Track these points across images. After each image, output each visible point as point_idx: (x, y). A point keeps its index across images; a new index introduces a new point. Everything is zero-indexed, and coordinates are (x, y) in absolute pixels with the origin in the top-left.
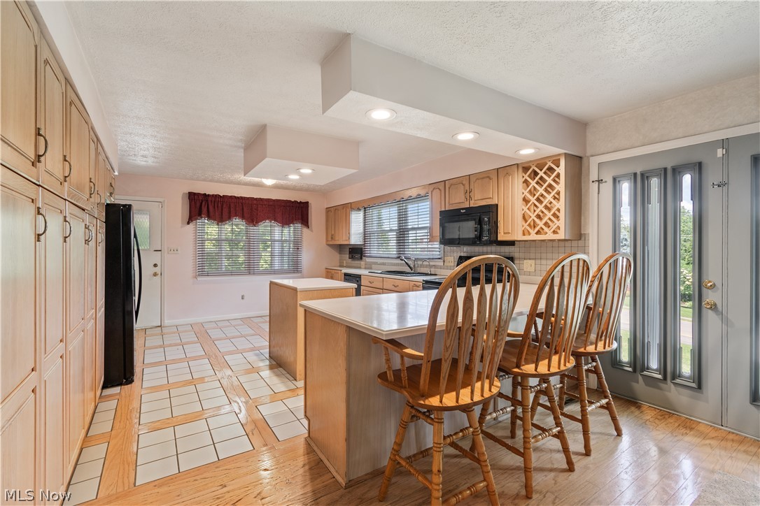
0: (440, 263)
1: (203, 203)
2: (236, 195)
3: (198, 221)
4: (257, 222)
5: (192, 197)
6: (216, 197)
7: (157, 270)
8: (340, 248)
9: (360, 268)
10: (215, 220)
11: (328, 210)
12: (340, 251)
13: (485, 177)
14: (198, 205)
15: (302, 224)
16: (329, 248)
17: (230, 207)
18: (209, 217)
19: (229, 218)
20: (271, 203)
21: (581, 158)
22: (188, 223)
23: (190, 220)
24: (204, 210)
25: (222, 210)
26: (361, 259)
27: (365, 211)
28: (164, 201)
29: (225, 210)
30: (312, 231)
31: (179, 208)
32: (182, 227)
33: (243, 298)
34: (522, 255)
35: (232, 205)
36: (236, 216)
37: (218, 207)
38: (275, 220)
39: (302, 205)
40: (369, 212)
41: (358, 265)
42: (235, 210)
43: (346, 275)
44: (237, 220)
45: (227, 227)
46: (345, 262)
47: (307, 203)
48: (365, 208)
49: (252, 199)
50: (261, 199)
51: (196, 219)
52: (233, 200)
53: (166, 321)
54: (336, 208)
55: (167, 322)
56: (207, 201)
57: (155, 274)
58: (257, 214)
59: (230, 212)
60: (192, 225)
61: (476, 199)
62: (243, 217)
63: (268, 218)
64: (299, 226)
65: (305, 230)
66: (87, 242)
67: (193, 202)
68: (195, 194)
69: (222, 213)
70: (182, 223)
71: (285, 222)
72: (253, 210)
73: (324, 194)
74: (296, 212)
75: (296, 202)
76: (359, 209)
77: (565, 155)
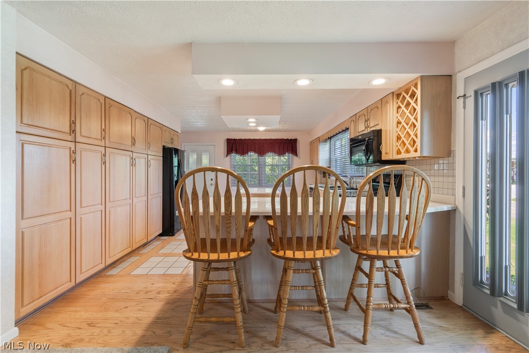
1: (234, 144)
2: (252, 138)
4: (263, 154)
5: (229, 141)
10: (239, 154)
11: (311, 143)
13: (375, 107)
14: (231, 146)
15: (292, 153)
17: (248, 146)
18: (237, 152)
19: (247, 153)
20: (272, 141)
21: (451, 76)
22: (227, 156)
23: (228, 154)
24: (234, 148)
28: (216, 145)
29: (245, 148)
30: (300, 158)
31: (222, 147)
32: (224, 159)
36: (251, 151)
37: (241, 146)
38: (275, 152)
39: (292, 141)
42: (251, 147)
44: (251, 153)
45: (246, 157)
49: (261, 140)
50: (266, 140)
51: (231, 154)
52: (250, 142)
56: (236, 143)
58: (264, 149)
59: (248, 149)
60: (229, 157)
61: (371, 126)
62: (255, 152)
63: (270, 151)
64: (290, 155)
65: (295, 157)
67: (229, 144)
69: (243, 149)
70: (224, 156)
71: (281, 153)
72: (261, 146)
73: (309, 132)
74: (288, 146)
75: (288, 139)
76: (325, 141)
77: (422, 77)
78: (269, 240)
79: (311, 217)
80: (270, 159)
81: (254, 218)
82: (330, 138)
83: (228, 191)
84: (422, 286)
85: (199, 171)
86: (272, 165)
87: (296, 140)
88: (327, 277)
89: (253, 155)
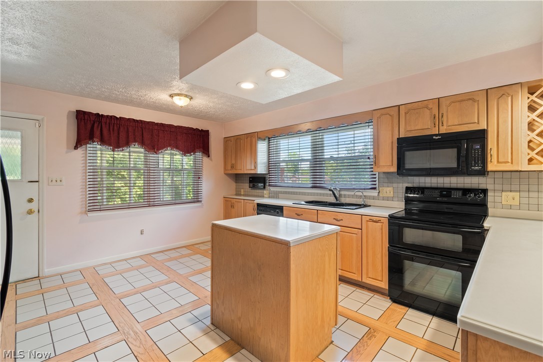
0: (374, 193)
1: (96, 125)
3: (88, 145)
4: (158, 150)
5: (81, 116)
6: (112, 118)
7: (34, 206)
8: (237, 178)
9: (263, 197)
10: (110, 145)
11: (227, 140)
12: (236, 180)
13: (468, 98)
14: (89, 126)
15: (203, 152)
16: (226, 176)
17: (128, 132)
18: (103, 142)
19: (127, 144)
22: (76, 148)
23: (79, 144)
24: (97, 132)
25: (119, 134)
26: (264, 187)
27: (269, 141)
28: (43, 119)
29: (123, 135)
30: (211, 160)
31: (65, 129)
32: (67, 152)
33: (142, 233)
34: (498, 187)
35: (130, 129)
36: (135, 141)
37: (113, 130)
38: (177, 148)
39: (203, 133)
40: (273, 142)
41: (260, 194)
42: (134, 135)
43: (259, 205)
44: (135, 147)
45: (120, 155)
46: (242, 190)
47: (208, 131)
48: (269, 138)
50: (162, 125)
51: (86, 143)
52: (131, 124)
53: (46, 270)
54: (238, 138)
56: (100, 122)
57: (30, 212)
58: (158, 141)
59: (128, 137)
60: (80, 151)
61: (449, 124)
62: (142, 144)
63: (170, 146)
64: (199, 154)
65: (205, 159)
67: (83, 123)
68: (84, 113)
69: (118, 138)
70: (68, 148)
72: (154, 135)
74: (198, 140)
75: (197, 129)
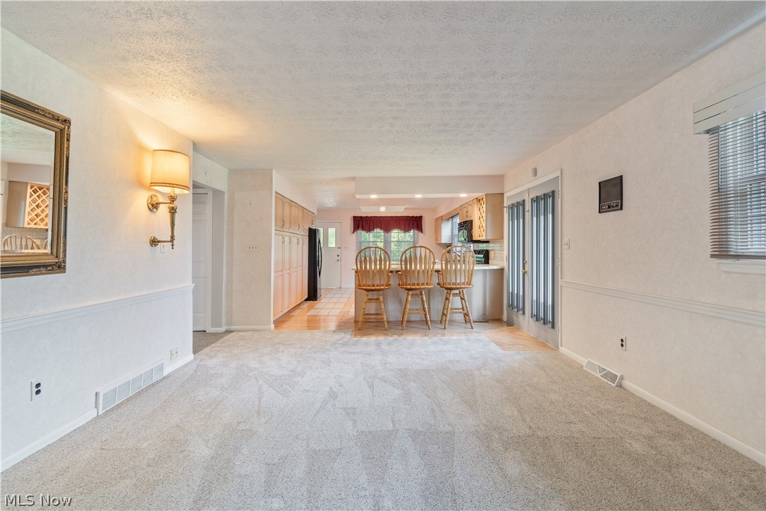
1: (361, 222)
2: (377, 216)
4: (390, 231)
5: (355, 218)
6: (367, 218)
7: (339, 258)
8: (441, 245)
10: (365, 230)
14: (358, 223)
15: (418, 230)
17: (374, 223)
18: (363, 229)
19: (373, 230)
20: (397, 219)
21: (502, 194)
22: (353, 233)
23: (354, 231)
24: (361, 225)
25: (370, 225)
28: (342, 222)
30: (425, 234)
31: (349, 224)
32: (350, 235)
35: (375, 221)
36: (377, 228)
37: (368, 223)
38: (401, 229)
39: (418, 218)
42: (377, 224)
44: (377, 230)
45: (372, 234)
49: (386, 217)
51: (357, 230)
52: (376, 219)
54: (438, 219)
55: (343, 286)
56: (362, 220)
57: (338, 260)
58: (390, 226)
59: (374, 226)
60: (355, 234)
62: (381, 228)
64: (416, 231)
65: (420, 234)
66: (298, 244)
67: (356, 221)
68: (358, 217)
70: (349, 233)
71: (406, 230)
72: (387, 223)
73: (434, 210)
74: (414, 223)
75: (413, 217)
76: (448, 220)
77: (486, 195)
78: (399, 285)
79: (419, 271)
80: (396, 234)
81: (391, 272)
82: (452, 217)
83: (381, 257)
84: (487, 313)
85: (366, 248)
86: (398, 241)
87: (421, 217)
88: (432, 307)
89: (379, 232)
